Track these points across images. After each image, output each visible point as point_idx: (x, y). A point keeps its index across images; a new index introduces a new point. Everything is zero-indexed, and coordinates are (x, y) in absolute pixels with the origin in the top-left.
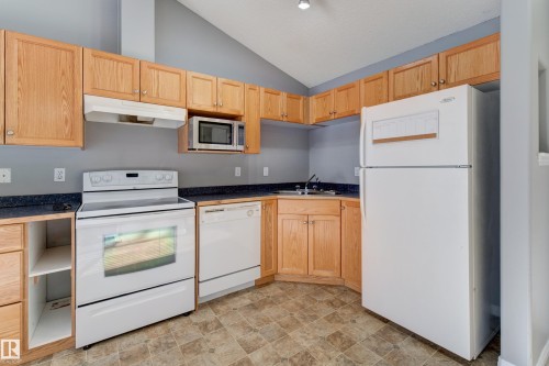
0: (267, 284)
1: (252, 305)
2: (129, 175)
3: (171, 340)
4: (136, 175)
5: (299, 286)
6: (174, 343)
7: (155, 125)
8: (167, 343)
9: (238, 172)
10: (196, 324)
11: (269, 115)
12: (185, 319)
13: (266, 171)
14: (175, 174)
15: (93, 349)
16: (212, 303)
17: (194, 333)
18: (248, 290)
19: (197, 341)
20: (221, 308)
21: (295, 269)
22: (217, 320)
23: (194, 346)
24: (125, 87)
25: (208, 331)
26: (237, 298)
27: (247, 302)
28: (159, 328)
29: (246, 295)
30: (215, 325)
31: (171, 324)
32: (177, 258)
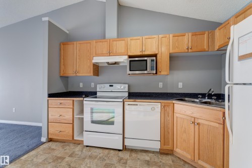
0: (167, 154)
1: (148, 161)
2: (110, 86)
3: (105, 158)
4: (112, 86)
5: (187, 166)
6: (105, 160)
7: (121, 65)
8: (104, 159)
9: (161, 85)
10: (119, 157)
11: (177, 50)
12: (117, 152)
13: (180, 85)
14: (127, 86)
15: (88, 148)
16: (133, 150)
17: (115, 160)
18: (153, 152)
19: (112, 164)
20: (134, 155)
21: (185, 153)
22: (127, 160)
23: (109, 166)
24: (105, 51)
25: (120, 163)
26: (144, 154)
27: (148, 158)
28: (107, 151)
29: (150, 155)
30: (125, 161)
31: (112, 151)
32: (115, 123)
